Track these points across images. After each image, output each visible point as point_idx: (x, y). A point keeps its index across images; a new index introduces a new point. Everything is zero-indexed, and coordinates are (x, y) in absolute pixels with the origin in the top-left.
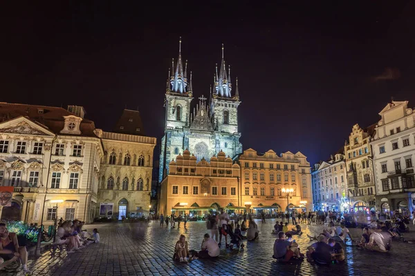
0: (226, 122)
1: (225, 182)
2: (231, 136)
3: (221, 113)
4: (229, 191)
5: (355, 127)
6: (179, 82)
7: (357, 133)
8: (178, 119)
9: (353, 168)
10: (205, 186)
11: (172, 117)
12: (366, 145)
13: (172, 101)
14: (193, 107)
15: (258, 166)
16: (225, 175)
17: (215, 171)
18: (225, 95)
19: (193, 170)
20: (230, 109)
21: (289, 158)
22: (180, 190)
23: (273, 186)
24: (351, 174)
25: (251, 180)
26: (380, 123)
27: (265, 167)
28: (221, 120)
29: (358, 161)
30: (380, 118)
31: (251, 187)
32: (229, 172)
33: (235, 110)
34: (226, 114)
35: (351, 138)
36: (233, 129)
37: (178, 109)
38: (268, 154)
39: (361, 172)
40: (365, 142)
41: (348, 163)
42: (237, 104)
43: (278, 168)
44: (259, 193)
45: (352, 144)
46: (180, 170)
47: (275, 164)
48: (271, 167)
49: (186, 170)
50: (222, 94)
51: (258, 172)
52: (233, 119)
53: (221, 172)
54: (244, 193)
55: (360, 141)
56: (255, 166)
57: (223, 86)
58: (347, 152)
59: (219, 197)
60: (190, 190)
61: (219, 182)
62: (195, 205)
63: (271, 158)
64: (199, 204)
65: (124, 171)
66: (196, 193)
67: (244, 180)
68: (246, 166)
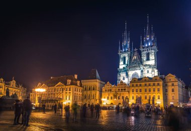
0: (148, 59)
1: (123, 94)
3: (145, 55)
4: (125, 98)
8: (124, 63)
10: (115, 96)
11: (121, 63)
13: (121, 55)
15: (139, 85)
17: (119, 90)
19: (110, 90)
20: (150, 51)
22: (106, 98)
23: (146, 94)
25: (135, 93)
27: (142, 85)
28: (145, 59)
32: (125, 90)
33: (153, 51)
34: (148, 55)
37: (124, 58)
38: (144, 79)
49: (108, 90)
51: (139, 88)
52: (152, 57)
53: (122, 90)
56: (137, 86)
57: (147, 39)
61: (121, 94)
64: (113, 103)
65: (89, 92)
66: (111, 99)
67: (131, 92)
68: (133, 86)
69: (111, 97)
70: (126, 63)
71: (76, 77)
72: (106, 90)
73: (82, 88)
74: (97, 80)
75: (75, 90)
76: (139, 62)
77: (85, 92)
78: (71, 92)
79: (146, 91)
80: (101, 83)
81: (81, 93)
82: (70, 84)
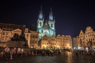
0: (52, 27)
1: (53, 42)
2: (53, 30)
3: (51, 24)
4: (54, 44)
5: (81, 31)
6: (41, 16)
7: (82, 32)
8: (41, 26)
9: (81, 40)
10: (49, 43)
11: (39, 25)
12: (83, 35)
13: (39, 21)
14: (44, 22)
15: (61, 38)
17: (51, 39)
18: (52, 20)
19: (47, 39)
21: (67, 37)
22: (44, 44)
23: (64, 43)
24: (80, 41)
25: (59, 42)
26: (86, 31)
28: (51, 26)
29: (82, 38)
30: (86, 30)
31: (59, 43)
32: (54, 40)
33: (54, 24)
34: (52, 24)
35: (81, 33)
36: (53, 28)
37: (41, 23)
38: (63, 36)
39: (83, 41)
40: (83, 34)
41: (80, 38)
42: (54, 22)
43: (65, 39)
44: (61, 45)
45: (81, 34)
46: (44, 39)
47: (64, 38)
48: (63, 39)
49: (45, 39)
50: (51, 20)
52: (53, 26)
53: (53, 40)
54: (57, 44)
55: (82, 34)
56: (60, 39)
57: (51, 18)
58: (80, 36)
59: (52, 45)
60: (46, 44)
61: (52, 42)
62: (47, 47)
63: (63, 37)
64: (48, 47)
65: (33, 39)
66: (47, 44)
69: (47, 43)
76: (48, 27)
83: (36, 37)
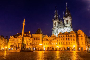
0: (67, 23)
2: (69, 27)
10: (50, 43)
11: (54, 26)
13: (54, 22)
15: (63, 36)
16: (54, 40)
17: (52, 39)
20: (68, 19)
22: (45, 44)
23: (67, 42)
27: (65, 36)
31: (61, 42)
32: (55, 39)
33: (70, 19)
36: (69, 25)
37: (56, 23)
42: (70, 17)
44: (63, 44)
47: (68, 35)
51: (63, 38)
52: (70, 22)
53: (53, 39)
54: (59, 44)
56: (62, 37)
59: (53, 45)
62: (48, 47)
65: (36, 41)
66: (48, 44)
67: (59, 41)
68: (59, 37)
69: (48, 43)
70: (57, 26)
71: (30, 32)
72: (45, 40)
73: (32, 39)
74: (41, 34)
75: (28, 40)
76: (63, 25)
77: (34, 41)
78: (26, 40)
79: (67, 40)
80: (43, 36)
81: (32, 41)
82: (25, 36)
83: (39, 39)
